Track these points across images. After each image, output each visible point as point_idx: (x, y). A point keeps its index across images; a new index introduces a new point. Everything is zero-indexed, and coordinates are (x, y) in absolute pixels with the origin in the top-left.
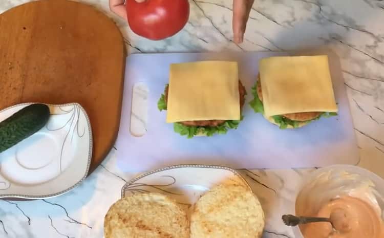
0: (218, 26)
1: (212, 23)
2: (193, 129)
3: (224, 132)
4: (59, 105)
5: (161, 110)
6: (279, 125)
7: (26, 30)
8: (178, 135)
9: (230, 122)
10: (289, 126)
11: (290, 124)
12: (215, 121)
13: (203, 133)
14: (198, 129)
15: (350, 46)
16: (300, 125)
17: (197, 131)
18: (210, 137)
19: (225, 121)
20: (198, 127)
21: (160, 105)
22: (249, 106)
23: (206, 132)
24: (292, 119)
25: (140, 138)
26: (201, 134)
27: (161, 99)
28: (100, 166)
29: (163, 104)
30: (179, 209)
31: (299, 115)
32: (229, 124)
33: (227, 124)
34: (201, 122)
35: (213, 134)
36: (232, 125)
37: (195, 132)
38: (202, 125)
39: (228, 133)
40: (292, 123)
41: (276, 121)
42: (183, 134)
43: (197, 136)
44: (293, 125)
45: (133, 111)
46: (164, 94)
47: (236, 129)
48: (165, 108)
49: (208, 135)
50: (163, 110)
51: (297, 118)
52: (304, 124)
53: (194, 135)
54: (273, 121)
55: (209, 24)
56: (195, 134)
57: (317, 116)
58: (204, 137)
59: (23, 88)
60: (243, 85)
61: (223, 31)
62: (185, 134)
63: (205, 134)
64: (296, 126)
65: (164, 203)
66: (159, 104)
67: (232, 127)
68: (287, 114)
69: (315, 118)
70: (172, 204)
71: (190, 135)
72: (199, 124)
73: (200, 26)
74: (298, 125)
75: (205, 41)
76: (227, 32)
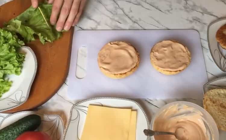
0: (127, 13)
1: (124, 12)
15: (204, 24)
25: (83, 79)
55: (122, 13)
61: (130, 16)
73: (116, 14)
75: (119, 22)
76: (133, 17)
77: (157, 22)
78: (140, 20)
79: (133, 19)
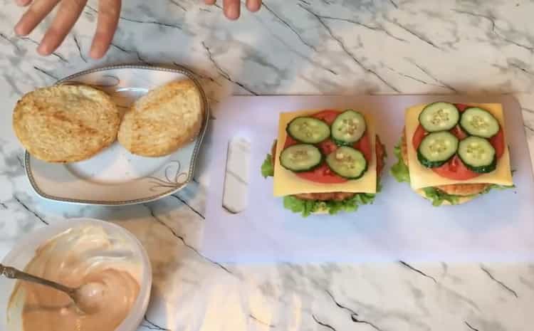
0: (352, 51)
1: (343, 47)
2: (309, 205)
3: (353, 209)
5: (266, 177)
6: (432, 200)
8: (290, 212)
9: (363, 195)
10: (446, 202)
11: (447, 199)
12: (341, 193)
13: (324, 210)
14: (317, 204)
16: (462, 201)
17: (315, 207)
18: (334, 216)
19: (355, 195)
20: (317, 201)
21: (265, 170)
22: (390, 173)
23: (329, 209)
24: (450, 192)
26: (322, 211)
27: (266, 161)
29: (269, 168)
30: (111, 106)
31: (460, 187)
32: (361, 197)
33: (358, 197)
34: (320, 194)
35: (339, 211)
36: (365, 199)
37: (313, 208)
38: (323, 199)
39: (359, 209)
40: (449, 197)
41: (427, 193)
42: (295, 210)
43: (316, 213)
44: (451, 201)
46: (270, 153)
47: (372, 203)
48: (272, 174)
49: (331, 212)
50: (269, 177)
51: (457, 191)
52: (466, 199)
53: (311, 213)
54: (423, 194)
55: (339, 48)
56: (313, 211)
57: (485, 188)
58: (326, 215)
60: (382, 143)
61: (358, 57)
62: (299, 210)
63: (327, 212)
64: (455, 202)
65: (94, 99)
66: (262, 168)
67: (365, 203)
68: (442, 186)
69: (481, 191)
70: (105, 100)
71: (306, 213)
72: (318, 198)
73: (325, 51)
74: (458, 201)
75: (332, 72)
76: (364, 59)
77: (424, 71)
78: (382, 65)
79: (366, 64)
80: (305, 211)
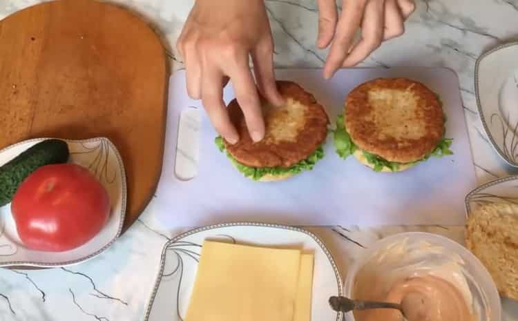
1: (284, 29)
4: (81, 141)
6: (373, 166)
7: (35, 42)
10: (386, 169)
11: (387, 166)
15: (467, 55)
16: (402, 168)
24: (390, 160)
28: (137, 221)
31: (399, 155)
40: (389, 164)
41: (369, 160)
44: (391, 168)
45: (179, 146)
51: (396, 158)
52: (406, 167)
54: (365, 161)
57: (424, 155)
59: (33, 119)
61: (299, 37)
64: (395, 169)
69: (420, 158)
74: (398, 168)
76: (304, 39)
79: (306, 44)
80: (255, 176)
